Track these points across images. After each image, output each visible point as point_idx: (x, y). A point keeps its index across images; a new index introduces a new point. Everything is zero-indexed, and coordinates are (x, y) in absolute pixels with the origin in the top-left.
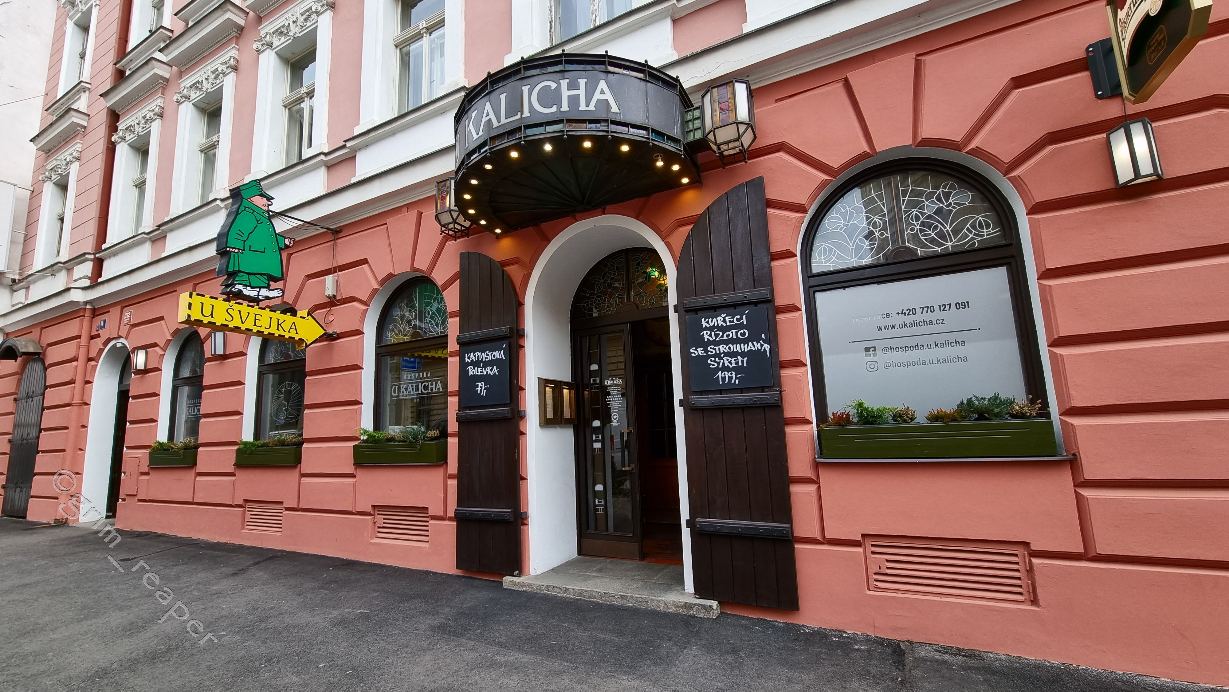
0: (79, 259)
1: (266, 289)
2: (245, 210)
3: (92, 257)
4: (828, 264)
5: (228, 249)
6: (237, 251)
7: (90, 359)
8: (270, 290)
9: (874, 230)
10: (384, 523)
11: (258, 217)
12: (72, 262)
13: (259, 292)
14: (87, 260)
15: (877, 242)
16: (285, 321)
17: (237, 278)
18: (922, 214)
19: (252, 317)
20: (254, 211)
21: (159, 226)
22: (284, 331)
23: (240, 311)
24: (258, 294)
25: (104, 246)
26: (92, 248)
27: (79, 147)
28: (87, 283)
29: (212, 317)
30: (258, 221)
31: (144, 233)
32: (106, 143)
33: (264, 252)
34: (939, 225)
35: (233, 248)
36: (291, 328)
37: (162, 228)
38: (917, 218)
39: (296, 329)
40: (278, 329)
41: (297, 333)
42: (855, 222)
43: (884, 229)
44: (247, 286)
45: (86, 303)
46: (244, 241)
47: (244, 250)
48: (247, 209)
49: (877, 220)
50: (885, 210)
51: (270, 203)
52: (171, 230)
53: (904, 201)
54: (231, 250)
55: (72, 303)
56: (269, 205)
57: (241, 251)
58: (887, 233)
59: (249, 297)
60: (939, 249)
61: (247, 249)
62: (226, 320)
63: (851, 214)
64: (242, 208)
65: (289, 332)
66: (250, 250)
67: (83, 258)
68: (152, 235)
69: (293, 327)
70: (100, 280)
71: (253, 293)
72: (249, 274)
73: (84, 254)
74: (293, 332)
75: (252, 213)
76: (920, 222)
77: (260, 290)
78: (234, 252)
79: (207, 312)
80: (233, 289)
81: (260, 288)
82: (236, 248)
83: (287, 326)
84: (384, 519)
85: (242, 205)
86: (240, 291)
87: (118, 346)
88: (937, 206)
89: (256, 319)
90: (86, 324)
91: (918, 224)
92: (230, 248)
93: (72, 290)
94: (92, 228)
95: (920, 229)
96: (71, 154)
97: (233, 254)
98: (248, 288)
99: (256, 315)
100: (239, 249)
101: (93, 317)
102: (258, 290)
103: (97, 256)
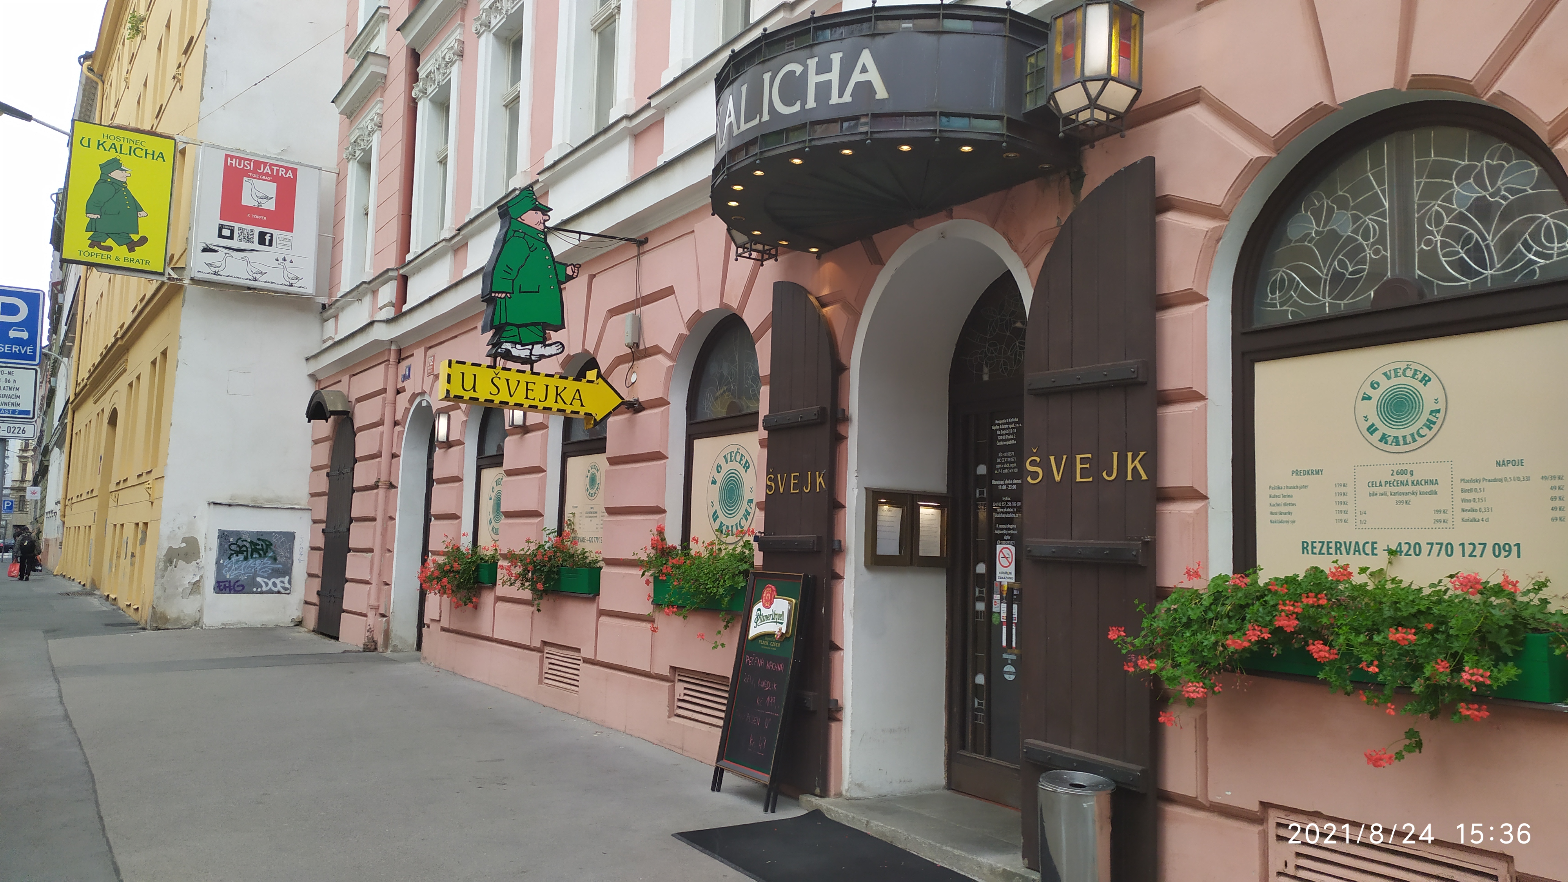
0: (382, 277)
1: (540, 345)
2: (513, 236)
3: (395, 274)
4: (1284, 308)
5: (493, 295)
6: (504, 295)
7: (396, 423)
8: (546, 346)
9: (1364, 243)
10: (685, 695)
11: (531, 241)
12: (377, 281)
13: (531, 350)
14: (391, 279)
15: (1367, 267)
16: (565, 388)
17: (505, 334)
18: (1449, 211)
19: (523, 386)
20: (525, 233)
21: (459, 230)
22: (565, 403)
23: (507, 380)
24: (531, 353)
25: (409, 257)
26: (396, 262)
27: (377, 109)
28: (389, 313)
29: (475, 391)
30: (530, 248)
31: (445, 240)
32: (407, 99)
33: (538, 292)
34: (1476, 235)
35: (499, 292)
36: (574, 399)
37: (463, 233)
38: (1439, 220)
39: (580, 399)
40: (556, 402)
41: (582, 405)
42: (1334, 227)
43: (1381, 240)
44: (516, 343)
45: (391, 341)
46: (513, 280)
47: (513, 293)
48: (516, 234)
49: (1371, 224)
50: (1387, 204)
51: (547, 218)
52: (472, 235)
53: (1418, 184)
54: (497, 295)
55: (376, 342)
56: (545, 221)
57: (508, 295)
58: (1386, 251)
59: (519, 357)
60: (1469, 281)
61: (516, 290)
62: (491, 393)
63: (1330, 211)
64: (510, 233)
65: (571, 404)
66: (520, 292)
67: (386, 276)
68: (454, 241)
69: (577, 396)
70: (405, 308)
71: (523, 353)
72: (519, 326)
73: (387, 271)
74: (577, 403)
75: (524, 238)
76: (1442, 228)
77: (533, 348)
78: (501, 298)
79: (468, 385)
80: (499, 350)
81: (533, 344)
82: (502, 293)
83: (567, 396)
84: (685, 688)
85: (511, 228)
86: (508, 351)
87: (423, 405)
88: (1475, 196)
89: (527, 390)
90: (392, 370)
91: (1438, 232)
92: (495, 292)
93: (376, 324)
94: (393, 232)
95: (1441, 240)
96: (372, 120)
97: (498, 300)
98: (518, 346)
99: (527, 383)
100: (506, 293)
101: (399, 362)
102: (530, 347)
103: (401, 272)
